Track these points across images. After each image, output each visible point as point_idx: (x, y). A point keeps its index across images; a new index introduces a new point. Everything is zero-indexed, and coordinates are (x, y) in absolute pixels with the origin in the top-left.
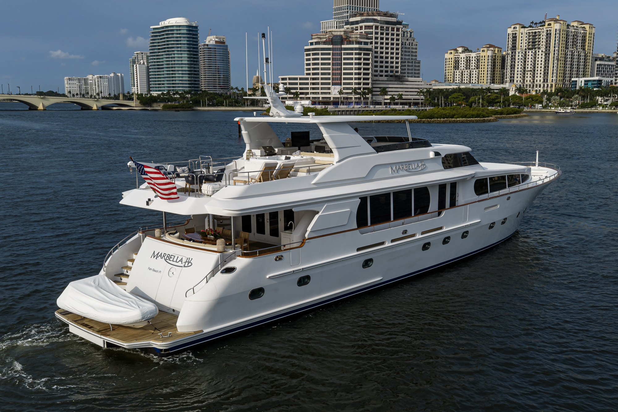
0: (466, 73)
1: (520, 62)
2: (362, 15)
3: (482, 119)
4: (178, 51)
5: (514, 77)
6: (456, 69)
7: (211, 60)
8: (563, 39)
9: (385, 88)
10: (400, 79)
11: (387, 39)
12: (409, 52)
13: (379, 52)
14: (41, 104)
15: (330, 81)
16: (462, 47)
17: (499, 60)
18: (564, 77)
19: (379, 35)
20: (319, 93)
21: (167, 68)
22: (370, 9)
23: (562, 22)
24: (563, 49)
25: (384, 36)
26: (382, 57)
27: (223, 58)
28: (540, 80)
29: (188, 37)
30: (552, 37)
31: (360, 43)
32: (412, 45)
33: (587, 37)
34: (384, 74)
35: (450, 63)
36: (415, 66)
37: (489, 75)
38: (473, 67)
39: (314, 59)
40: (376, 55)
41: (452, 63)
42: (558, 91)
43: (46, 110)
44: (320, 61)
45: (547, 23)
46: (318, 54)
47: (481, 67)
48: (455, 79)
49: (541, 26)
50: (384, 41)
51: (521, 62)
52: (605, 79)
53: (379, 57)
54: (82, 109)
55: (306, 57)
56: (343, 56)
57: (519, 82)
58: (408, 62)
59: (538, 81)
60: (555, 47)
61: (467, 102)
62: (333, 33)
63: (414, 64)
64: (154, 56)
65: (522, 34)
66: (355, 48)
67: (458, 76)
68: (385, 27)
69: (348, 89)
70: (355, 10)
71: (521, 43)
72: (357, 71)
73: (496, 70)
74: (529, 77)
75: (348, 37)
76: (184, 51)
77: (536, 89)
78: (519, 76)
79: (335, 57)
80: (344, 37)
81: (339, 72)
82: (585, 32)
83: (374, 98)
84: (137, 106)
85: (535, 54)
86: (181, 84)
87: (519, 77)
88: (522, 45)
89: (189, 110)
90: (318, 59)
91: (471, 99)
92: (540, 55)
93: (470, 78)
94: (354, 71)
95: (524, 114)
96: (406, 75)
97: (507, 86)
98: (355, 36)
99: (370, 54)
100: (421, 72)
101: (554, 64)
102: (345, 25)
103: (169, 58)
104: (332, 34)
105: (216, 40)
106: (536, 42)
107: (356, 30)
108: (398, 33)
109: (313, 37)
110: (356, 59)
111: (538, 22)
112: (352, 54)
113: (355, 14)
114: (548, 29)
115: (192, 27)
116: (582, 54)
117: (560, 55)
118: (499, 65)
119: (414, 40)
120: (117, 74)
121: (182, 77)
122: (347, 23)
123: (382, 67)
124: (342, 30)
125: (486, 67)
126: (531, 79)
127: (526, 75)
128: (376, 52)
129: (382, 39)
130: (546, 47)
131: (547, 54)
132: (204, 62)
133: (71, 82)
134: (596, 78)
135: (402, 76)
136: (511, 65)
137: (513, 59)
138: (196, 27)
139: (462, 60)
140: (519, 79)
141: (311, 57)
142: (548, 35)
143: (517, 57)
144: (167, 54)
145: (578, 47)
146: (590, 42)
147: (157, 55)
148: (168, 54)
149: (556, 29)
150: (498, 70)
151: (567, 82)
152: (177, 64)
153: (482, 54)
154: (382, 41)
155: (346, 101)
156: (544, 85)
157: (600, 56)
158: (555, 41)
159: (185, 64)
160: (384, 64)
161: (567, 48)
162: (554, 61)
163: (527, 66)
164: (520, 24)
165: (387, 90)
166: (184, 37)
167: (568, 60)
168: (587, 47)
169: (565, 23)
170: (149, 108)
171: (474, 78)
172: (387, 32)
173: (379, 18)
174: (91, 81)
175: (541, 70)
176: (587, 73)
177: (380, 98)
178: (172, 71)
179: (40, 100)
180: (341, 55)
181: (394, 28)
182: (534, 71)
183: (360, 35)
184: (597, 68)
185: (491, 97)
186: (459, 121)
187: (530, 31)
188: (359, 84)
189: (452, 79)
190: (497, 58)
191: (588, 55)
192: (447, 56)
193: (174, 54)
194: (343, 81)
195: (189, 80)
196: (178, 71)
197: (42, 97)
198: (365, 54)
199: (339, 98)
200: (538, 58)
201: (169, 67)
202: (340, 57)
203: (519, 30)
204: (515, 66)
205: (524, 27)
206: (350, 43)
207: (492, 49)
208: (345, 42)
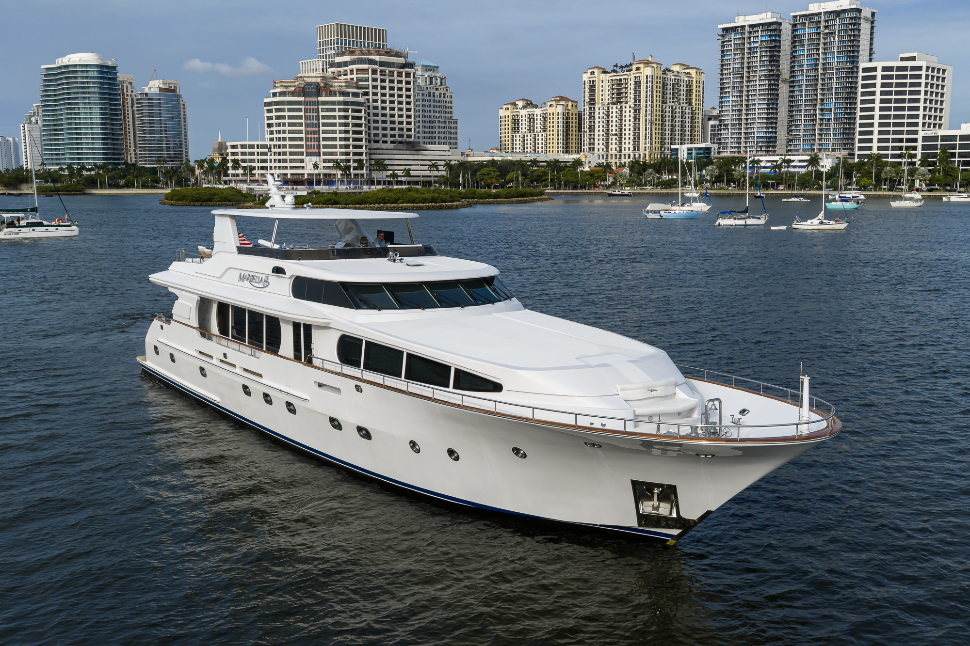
0: (529, 138)
1: (601, 122)
2: (352, 53)
3: (439, 204)
4: (85, 103)
5: (594, 144)
6: (515, 132)
7: (153, 117)
8: (658, 89)
9: (384, 160)
10: (413, 147)
11: (392, 88)
12: (440, 107)
13: (380, 108)
15: (304, 150)
16: (523, 100)
17: (574, 119)
18: (663, 143)
19: (379, 83)
20: (286, 167)
21: (69, 129)
22: (372, 43)
23: (655, 65)
24: (658, 103)
25: (387, 84)
26: (384, 115)
27: (172, 114)
28: (629, 148)
29: (101, 83)
30: (642, 87)
31: (346, 94)
32: (444, 97)
33: (694, 87)
34: (389, 139)
35: (507, 123)
36: (450, 128)
37: (561, 141)
38: (539, 130)
39: (278, 118)
40: (375, 111)
41: (510, 123)
45: (634, 67)
46: (283, 110)
47: (548, 129)
48: (515, 146)
49: (627, 71)
50: (387, 91)
51: (603, 122)
53: (380, 115)
55: (267, 115)
57: (601, 150)
58: (439, 122)
59: (627, 149)
60: (646, 102)
62: (305, 79)
63: (448, 125)
64: (48, 111)
65: (602, 82)
66: (339, 101)
67: (518, 142)
68: (387, 72)
69: (329, 161)
70: (349, 45)
71: (602, 95)
72: (343, 136)
73: (571, 133)
74: (614, 144)
75: (328, 86)
76: (95, 103)
77: (625, 160)
78: (601, 142)
79: (308, 114)
80: (322, 85)
81: (316, 136)
82: (691, 79)
83: (373, 175)
85: (621, 111)
86: (90, 153)
87: (601, 144)
88: (603, 97)
89: (77, 194)
90: (283, 117)
92: (628, 112)
93: (535, 144)
94: (338, 135)
96: (424, 140)
97: (581, 156)
98: (339, 84)
99: (361, 110)
100: (459, 136)
101: (646, 125)
103: (71, 114)
104: (303, 81)
105: (162, 86)
106: (622, 93)
107: (345, 75)
108: (408, 79)
109: (277, 85)
110: (340, 117)
111: (624, 65)
112: (334, 110)
113: (344, 52)
114: (637, 75)
115: (108, 67)
116: (687, 111)
117: (654, 113)
118: (574, 127)
119: (447, 90)
120: (7, 138)
121: (93, 143)
122: (332, 65)
123: (384, 129)
125: (556, 129)
126: (616, 146)
127: (610, 141)
128: (376, 108)
129: (383, 88)
130: (635, 101)
131: (637, 111)
132: (143, 120)
134: (703, 145)
135: (417, 142)
136: (590, 126)
137: (592, 117)
138: (114, 68)
139: (524, 118)
140: (601, 146)
141: (274, 114)
142: (637, 83)
143: (597, 116)
144: (68, 109)
145: (681, 101)
146: (698, 93)
147: (53, 110)
148: (70, 109)
149: (647, 76)
150: (574, 133)
151: (666, 151)
152: (84, 123)
153: (550, 110)
154: (383, 92)
155: (329, 180)
156: (635, 155)
158: (647, 92)
159: (97, 124)
160: (388, 125)
161: (664, 102)
163: (611, 128)
164: (599, 68)
166: (94, 83)
167: (667, 119)
168: (694, 100)
169: (659, 66)
171: (540, 146)
172: (391, 78)
173: (377, 58)
175: (629, 134)
176: (696, 138)
177: (376, 175)
178: (77, 134)
180: (317, 111)
181: (402, 73)
182: (621, 134)
183: (347, 82)
185: (536, 173)
187: (614, 78)
188: (347, 154)
189: (510, 147)
190: (571, 117)
191: (697, 111)
192: (502, 113)
193: (79, 108)
194: (322, 150)
195: (103, 149)
196: (86, 134)
198: (354, 111)
199: (313, 175)
200: (625, 116)
201: (71, 129)
202: (316, 114)
203: (599, 76)
204: (594, 128)
205: (605, 72)
206: (331, 93)
207: (563, 103)
208: (324, 92)
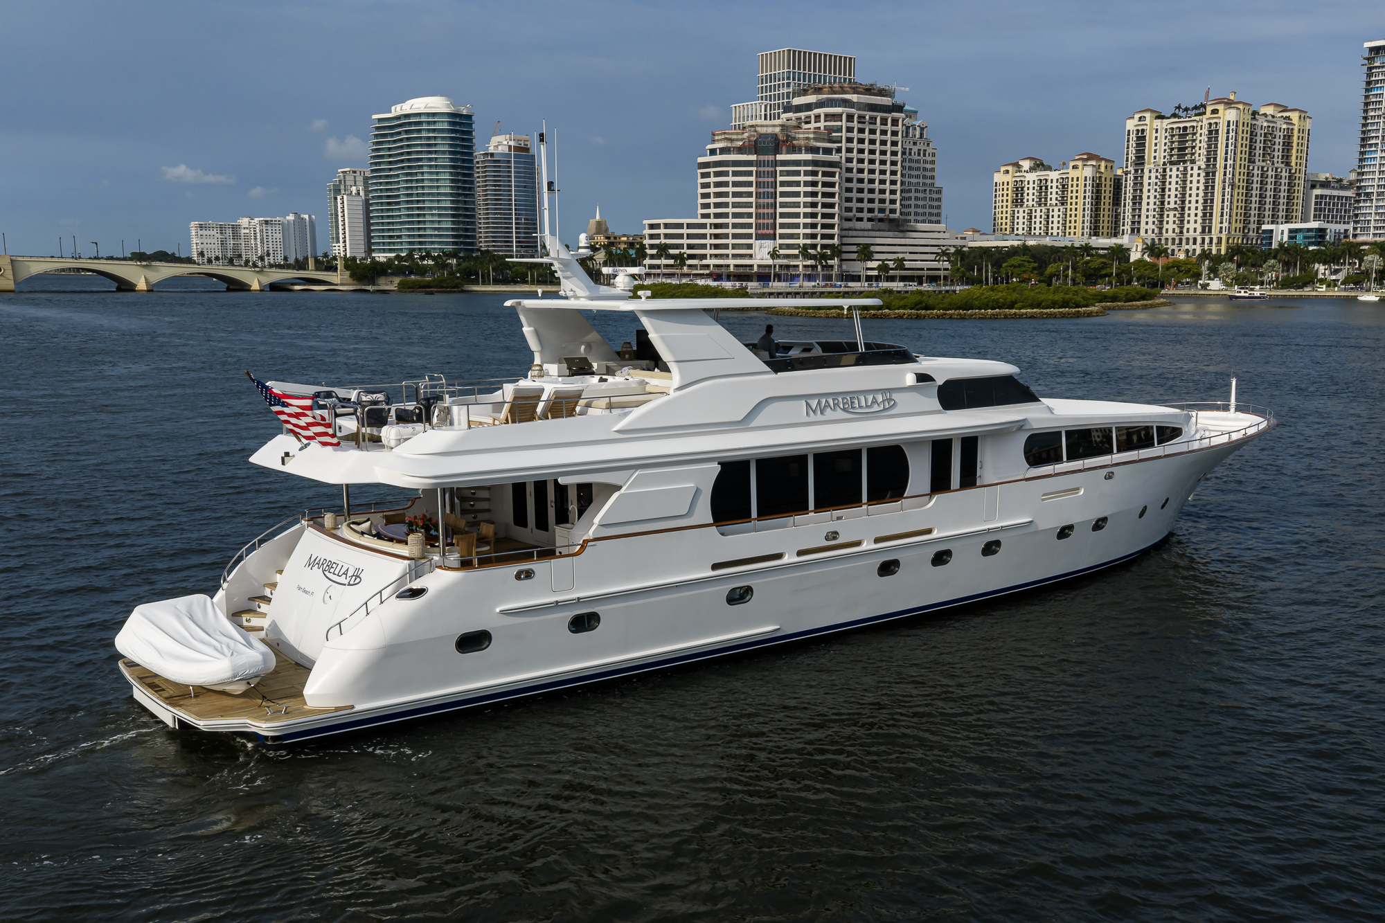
0: (1038, 214)
1: (1152, 191)
2: (818, 91)
3: (1074, 310)
4: (430, 166)
5: (1139, 222)
6: (1016, 206)
7: (499, 186)
8: (1244, 142)
9: (867, 246)
10: (898, 226)
11: (872, 142)
12: (918, 169)
13: (855, 170)
14: (140, 278)
15: (752, 231)
16: (1030, 159)
17: (1108, 186)
18: (1246, 222)
19: (855, 134)
20: (727, 256)
21: (408, 202)
22: (835, 78)
23: (1241, 106)
24: (1243, 162)
25: (866, 135)
26: (861, 181)
27: (525, 182)
28: (1195, 230)
29: (452, 139)
30: (1220, 139)
31: (814, 150)
32: (924, 155)
33: (1295, 138)
34: (865, 215)
35: (1005, 192)
36: (932, 199)
37: (1087, 218)
38: (1054, 202)
39: (717, 185)
40: (849, 175)
41: (1010, 192)
42: (1234, 251)
43: (152, 291)
44: (730, 189)
45: (1209, 109)
46: (726, 174)
47: (1069, 201)
48: (1016, 226)
49: (1196, 115)
50: (866, 146)
51: (1156, 190)
52: (1332, 228)
53: (855, 180)
54: (228, 290)
55: (701, 181)
56: (780, 179)
57: (1150, 232)
58: (917, 191)
59: (1191, 231)
60: (1226, 160)
61: (1041, 274)
62: (759, 129)
63: (928, 196)
64: (380, 177)
65: (1157, 132)
66: (805, 161)
67: (1021, 220)
68: (867, 117)
69: (789, 246)
70: (804, 81)
71: (1155, 151)
72: (809, 210)
73: (1102, 207)
74: (1171, 222)
75: (789, 138)
76: (444, 167)
77: (1187, 247)
78: (1151, 220)
79: (761, 180)
80: (781, 138)
81: (771, 211)
82: (1291, 127)
83: (844, 267)
84: (345, 282)
85: (1185, 175)
86: (436, 236)
87: (1150, 223)
88: (1157, 154)
89: (455, 292)
90: (726, 184)
91: (1050, 269)
92: (1195, 175)
93: (1048, 223)
94: (802, 210)
95: (1162, 300)
96: (912, 217)
97: (1124, 240)
98: (805, 134)
99: (835, 173)
100: (944, 211)
101: (1223, 195)
102: (784, 112)
103: (411, 181)
104: (755, 131)
106: (1186, 148)
107: (807, 123)
108: (895, 128)
109: (716, 138)
110: (806, 184)
111: (1191, 106)
112: (797, 173)
113: (804, 90)
114: (1212, 121)
115: (461, 116)
116: (1284, 174)
117: (1237, 177)
118: (1107, 198)
119: (928, 145)
120: (302, 216)
121: (439, 222)
122: (788, 108)
123: (860, 200)
124: (777, 122)
125: (1080, 201)
126: (1175, 226)
127: (1166, 219)
128: (849, 170)
129: (861, 141)
130: (1208, 160)
131: (1210, 174)
132: (486, 190)
133: (204, 232)
134: (1314, 225)
135: (904, 221)
136: (1134, 197)
137: (1138, 184)
138: (469, 117)
139: (1031, 186)
140: (1151, 226)
141: (712, 179)
142: (1213, 133)
143: (1146, 181)
144: (407, 174)
145: (1275, 160)
146: (1300, 148)
147: (387, 176)
148: (410, 174)
149: (1229, 122)
150: (1107, 207)
151: (1251, 233)
152: (429, 194)
153: (1073, 174)
154: (861, 146)
155: (786, 273)
156: (1203, 240)
157: (1322, 177)
158: (1227, 146)
159: (445, 195)
160: (866, 195)
161: (1251, 161)
162: (1224, 189)
163: (1167, 200)
164: (1152, 111)
165: (873, 248)
166: (443, 138)
167: (1255, 186)
168: (1293, 158)
169: (1247, 108)
170: (369, 288)
171: (1055, 225)
172: (872, 127)
173: (854, 98)
174: (247, 231)
175: (1197, 209)
176: (1294, 214)
177: (857, 267)
178: (418, 208)
179: (142, 269)
180: (774, 174)
181: (886, 120)
182: (1183, 209)
183: (814, 133)
184: (1316, 203)
185: (1092, 265)
186: (1026, 314)
187: (1175, 126)
188: (814, 236)
189: (1008, 227)
190: (1104, 183)
191: (1297, 175)
192: (999, 178)
193: (422, 173)
194: (779, 231)
195: (453, 229)
196: (431, 208)
197: (144, 263)
198: (825, 174)
199: (770, 266)
200: (1191, 182)
201: (412, 202)
202: (773, 180)
203: (1151, 122)
204: (1141, 197)
205: (1161, 117)
206: (794, 149)
207: (1094, 163)
208: (784, 148)
